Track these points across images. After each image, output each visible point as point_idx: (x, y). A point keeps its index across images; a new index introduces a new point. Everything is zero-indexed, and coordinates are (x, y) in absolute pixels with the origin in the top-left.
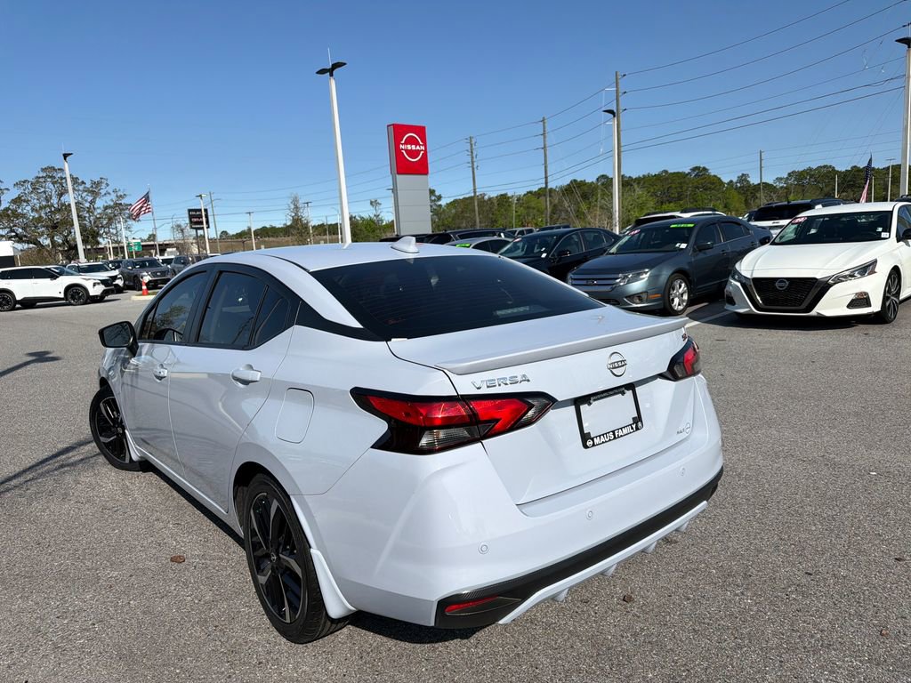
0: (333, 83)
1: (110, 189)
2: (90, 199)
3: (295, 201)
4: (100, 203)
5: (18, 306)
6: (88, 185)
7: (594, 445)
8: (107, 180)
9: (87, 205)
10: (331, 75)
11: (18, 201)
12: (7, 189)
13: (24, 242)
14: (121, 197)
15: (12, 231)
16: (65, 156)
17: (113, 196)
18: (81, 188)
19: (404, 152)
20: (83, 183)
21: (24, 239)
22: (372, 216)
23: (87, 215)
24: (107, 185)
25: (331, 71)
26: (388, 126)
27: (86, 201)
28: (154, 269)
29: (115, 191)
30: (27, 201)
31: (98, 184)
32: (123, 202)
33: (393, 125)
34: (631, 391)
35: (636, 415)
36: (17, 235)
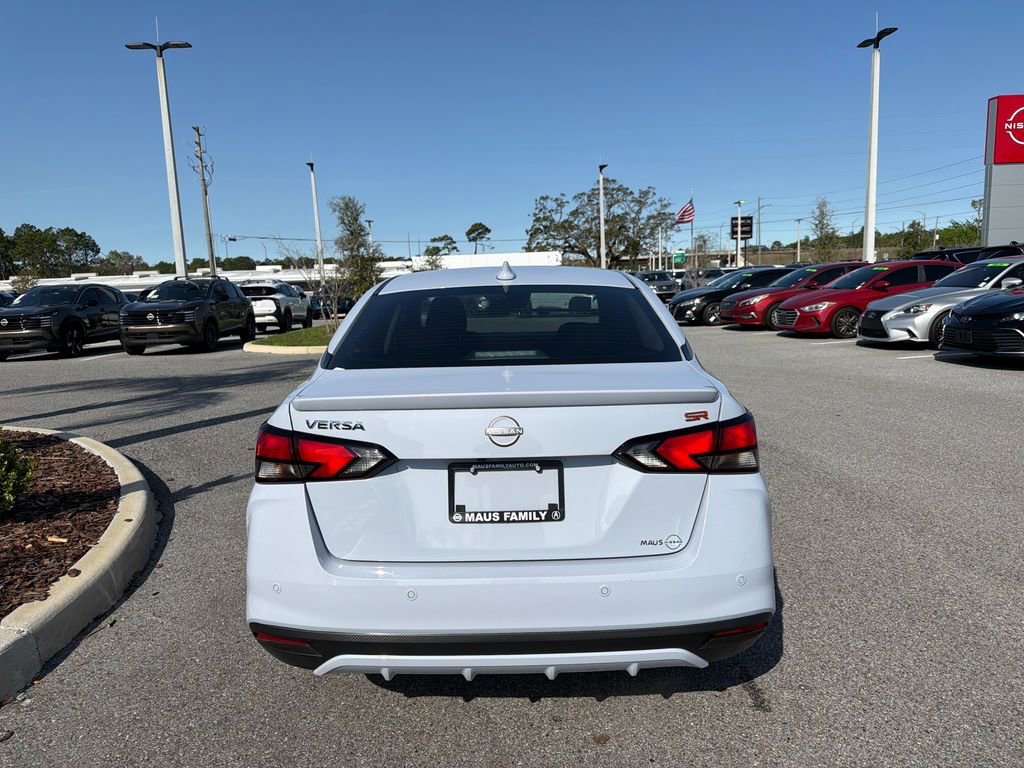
0: (877, 56)
1: (656, 198)
2: (636, 208)
3: (822, 206)
4: (645, 213)
5: (535, 314)
6: (636, 195)
7: (463, 522)
8: (654, 188)
9: (633, 215)
10: (877, 46)
11: (575, 213)
12: (568, 202)
13: (576, 252)
14: (666, 206)
15: (566, 242)
16: (602, 167)
17: (658, 206)
18: (630, 198)
19: (1010, 133)
20: (632, 193)
21: (576, 249)
22: (971, 221)
23: (632, 226)
24: (654, 194)
25: (875, 42)
26: (990, 100)
27: (633, 211)
28: (662, 283)
29: (660, 200)
30: (582, 213)
31: (645, 194)
32: (667, 211)
33: (998, 97)
34: (556, 471)
35: (556, 501)
36: (570, 246)
